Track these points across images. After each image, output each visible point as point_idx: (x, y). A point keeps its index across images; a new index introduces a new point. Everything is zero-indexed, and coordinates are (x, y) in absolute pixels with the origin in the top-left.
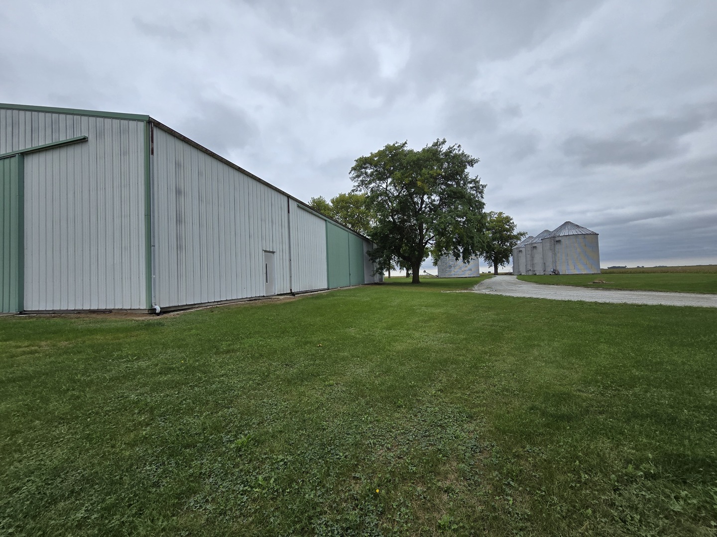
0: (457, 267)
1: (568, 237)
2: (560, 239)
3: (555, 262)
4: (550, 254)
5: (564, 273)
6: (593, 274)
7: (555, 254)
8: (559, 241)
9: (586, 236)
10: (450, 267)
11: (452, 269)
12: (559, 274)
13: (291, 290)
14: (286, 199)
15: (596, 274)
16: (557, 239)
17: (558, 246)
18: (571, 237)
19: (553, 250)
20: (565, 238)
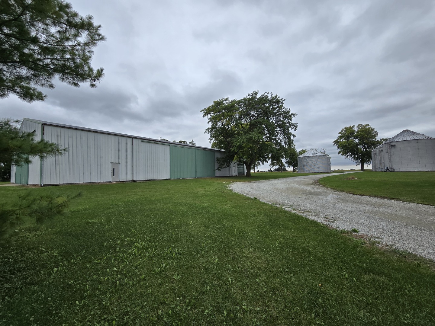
0: (309, 166)
1: (401, 143)
2: (394, 144)
3: (390, 162)
4: (387, 156)
5: (398, 170)
6: (426, 171)
7: (391, 156)
8: (394, 146)
9: (419, 141)
10: (304, 166)
11: (305, 167)
12: (394, 171)
13: (133, 179)
14: (131, 139)
15: (430, 171)
16: (392, 144)
17: (393, 150)
18: (405, 142)
19: (389, 152)
20: (399, 143)
